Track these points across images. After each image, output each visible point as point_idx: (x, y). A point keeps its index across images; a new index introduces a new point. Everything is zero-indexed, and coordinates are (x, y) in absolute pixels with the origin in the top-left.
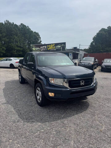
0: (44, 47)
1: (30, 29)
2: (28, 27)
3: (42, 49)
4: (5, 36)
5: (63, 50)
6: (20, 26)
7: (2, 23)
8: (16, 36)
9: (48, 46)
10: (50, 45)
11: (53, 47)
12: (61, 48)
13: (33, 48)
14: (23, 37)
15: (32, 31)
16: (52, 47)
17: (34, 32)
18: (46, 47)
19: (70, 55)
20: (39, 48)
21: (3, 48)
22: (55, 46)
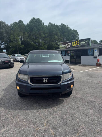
0: (69, 44)
1: (69, 28)
2: (67, 26)
3: (67, 46)
4: (47, 36)
5: (87, 46)
6: (61, 26)
7: (46, 25)
8: (56, 35)
9: (73, 42)
10: (75, 42)
11: (78, 43)
12: (86, 44)
13: (60, 46)
14: (62, 36)
15: (71, 29)
16: (76, 43)
17: (73, 30)
18: (71, 44)
19: (96, 51)
20: (65, 46)
21: (45, 46)
22: (80, 42)
